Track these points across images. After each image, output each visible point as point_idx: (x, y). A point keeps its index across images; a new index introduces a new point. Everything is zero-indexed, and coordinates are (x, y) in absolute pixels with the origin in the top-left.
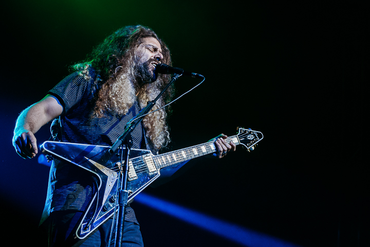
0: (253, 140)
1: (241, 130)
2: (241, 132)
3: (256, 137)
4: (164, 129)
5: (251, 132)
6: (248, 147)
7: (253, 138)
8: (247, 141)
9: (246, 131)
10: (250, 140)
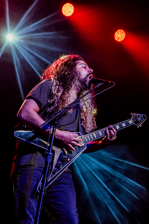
0: (141, 121)
1: (134, 115)
2: (134, 116)
3: (142, 119)
4: (93, 119)
5: (139, 115)
6: (138, 126)
7: (140, 120)
8: (137, 122)
9: (136, 115)
10: (139, 121)
